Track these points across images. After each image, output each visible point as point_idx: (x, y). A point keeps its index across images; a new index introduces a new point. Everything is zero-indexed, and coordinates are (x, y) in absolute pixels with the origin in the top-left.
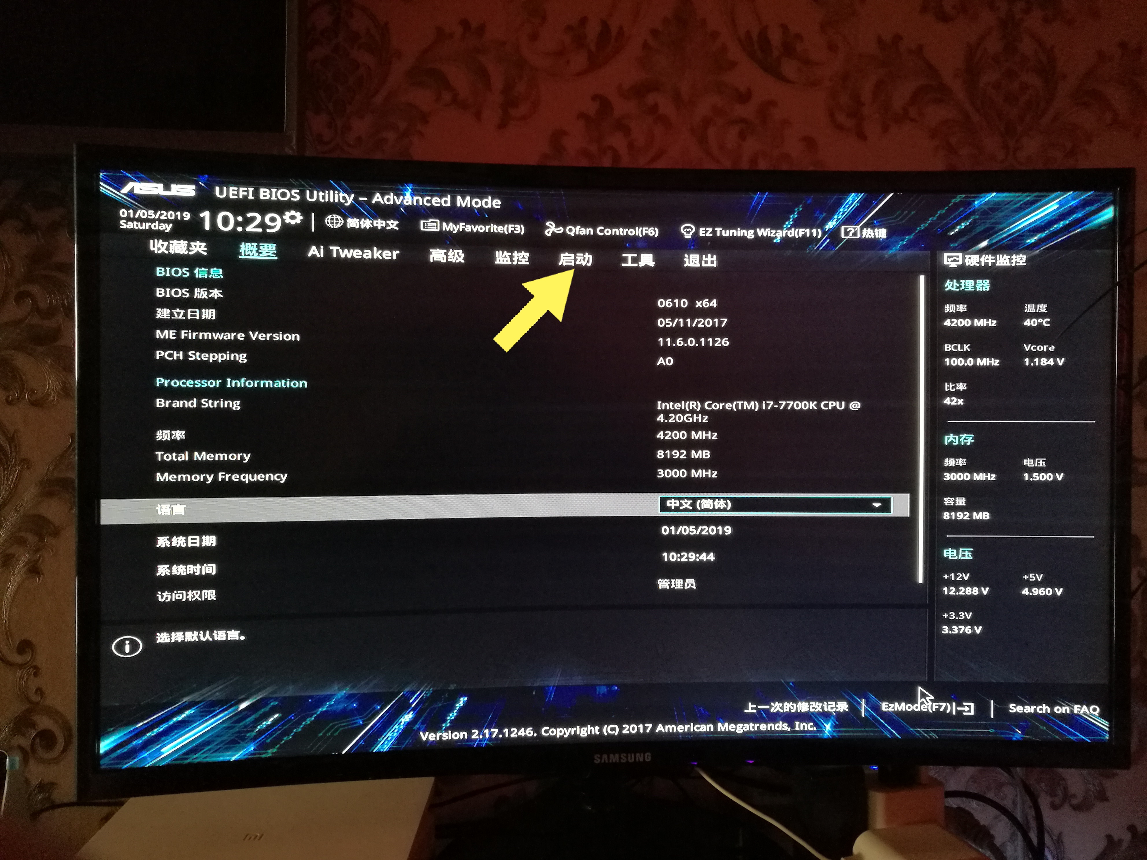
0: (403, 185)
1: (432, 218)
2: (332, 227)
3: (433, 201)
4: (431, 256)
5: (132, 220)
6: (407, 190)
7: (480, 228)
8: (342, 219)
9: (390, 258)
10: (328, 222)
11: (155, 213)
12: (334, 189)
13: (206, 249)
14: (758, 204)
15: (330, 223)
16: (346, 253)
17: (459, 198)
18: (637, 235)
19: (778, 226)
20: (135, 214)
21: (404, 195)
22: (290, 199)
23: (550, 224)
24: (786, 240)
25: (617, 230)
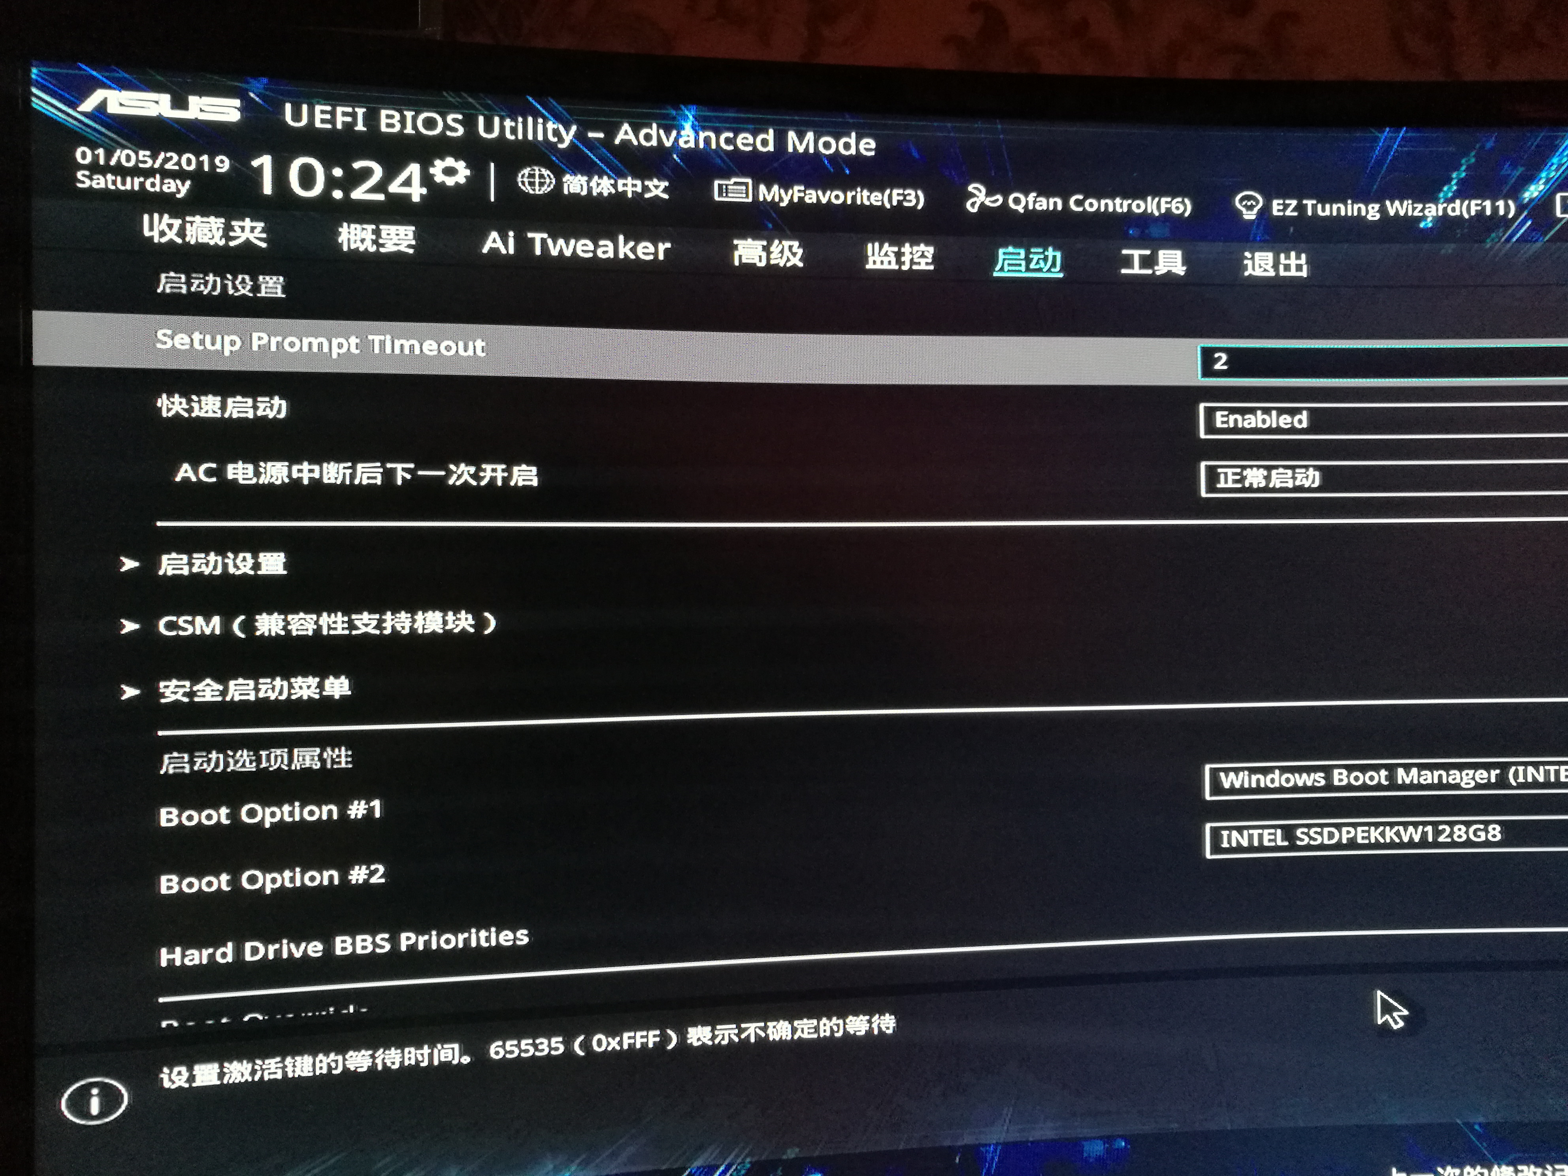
0: (677, 108)
1: (737, 176)
2: (531, 192)
3: (739, 141)
4: (736, 254)
5: (104, 170)
6: (686, 118)
7: (835, 197)
8: (552, 176)
9: (651, 257)
10: (523, 183)
11: (154, 157)
12: (536, 114)
13: (264, 236)
14: (1387, 151)
15: (527, 184)
16: (560, 247)
17: (792, 135)
18: (1149, 211)
19: (1427, 195)
20: (108, 156)
21: (680, 128)
22: (443, 132)
23: (975, 188)
24: (1445, 222)
25: (1109, 202)
